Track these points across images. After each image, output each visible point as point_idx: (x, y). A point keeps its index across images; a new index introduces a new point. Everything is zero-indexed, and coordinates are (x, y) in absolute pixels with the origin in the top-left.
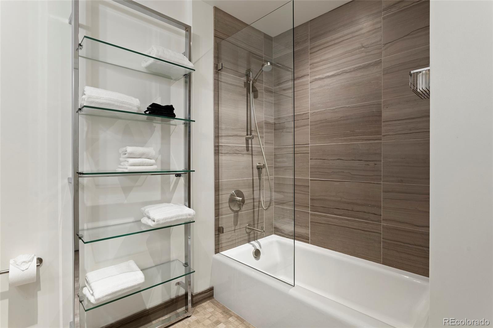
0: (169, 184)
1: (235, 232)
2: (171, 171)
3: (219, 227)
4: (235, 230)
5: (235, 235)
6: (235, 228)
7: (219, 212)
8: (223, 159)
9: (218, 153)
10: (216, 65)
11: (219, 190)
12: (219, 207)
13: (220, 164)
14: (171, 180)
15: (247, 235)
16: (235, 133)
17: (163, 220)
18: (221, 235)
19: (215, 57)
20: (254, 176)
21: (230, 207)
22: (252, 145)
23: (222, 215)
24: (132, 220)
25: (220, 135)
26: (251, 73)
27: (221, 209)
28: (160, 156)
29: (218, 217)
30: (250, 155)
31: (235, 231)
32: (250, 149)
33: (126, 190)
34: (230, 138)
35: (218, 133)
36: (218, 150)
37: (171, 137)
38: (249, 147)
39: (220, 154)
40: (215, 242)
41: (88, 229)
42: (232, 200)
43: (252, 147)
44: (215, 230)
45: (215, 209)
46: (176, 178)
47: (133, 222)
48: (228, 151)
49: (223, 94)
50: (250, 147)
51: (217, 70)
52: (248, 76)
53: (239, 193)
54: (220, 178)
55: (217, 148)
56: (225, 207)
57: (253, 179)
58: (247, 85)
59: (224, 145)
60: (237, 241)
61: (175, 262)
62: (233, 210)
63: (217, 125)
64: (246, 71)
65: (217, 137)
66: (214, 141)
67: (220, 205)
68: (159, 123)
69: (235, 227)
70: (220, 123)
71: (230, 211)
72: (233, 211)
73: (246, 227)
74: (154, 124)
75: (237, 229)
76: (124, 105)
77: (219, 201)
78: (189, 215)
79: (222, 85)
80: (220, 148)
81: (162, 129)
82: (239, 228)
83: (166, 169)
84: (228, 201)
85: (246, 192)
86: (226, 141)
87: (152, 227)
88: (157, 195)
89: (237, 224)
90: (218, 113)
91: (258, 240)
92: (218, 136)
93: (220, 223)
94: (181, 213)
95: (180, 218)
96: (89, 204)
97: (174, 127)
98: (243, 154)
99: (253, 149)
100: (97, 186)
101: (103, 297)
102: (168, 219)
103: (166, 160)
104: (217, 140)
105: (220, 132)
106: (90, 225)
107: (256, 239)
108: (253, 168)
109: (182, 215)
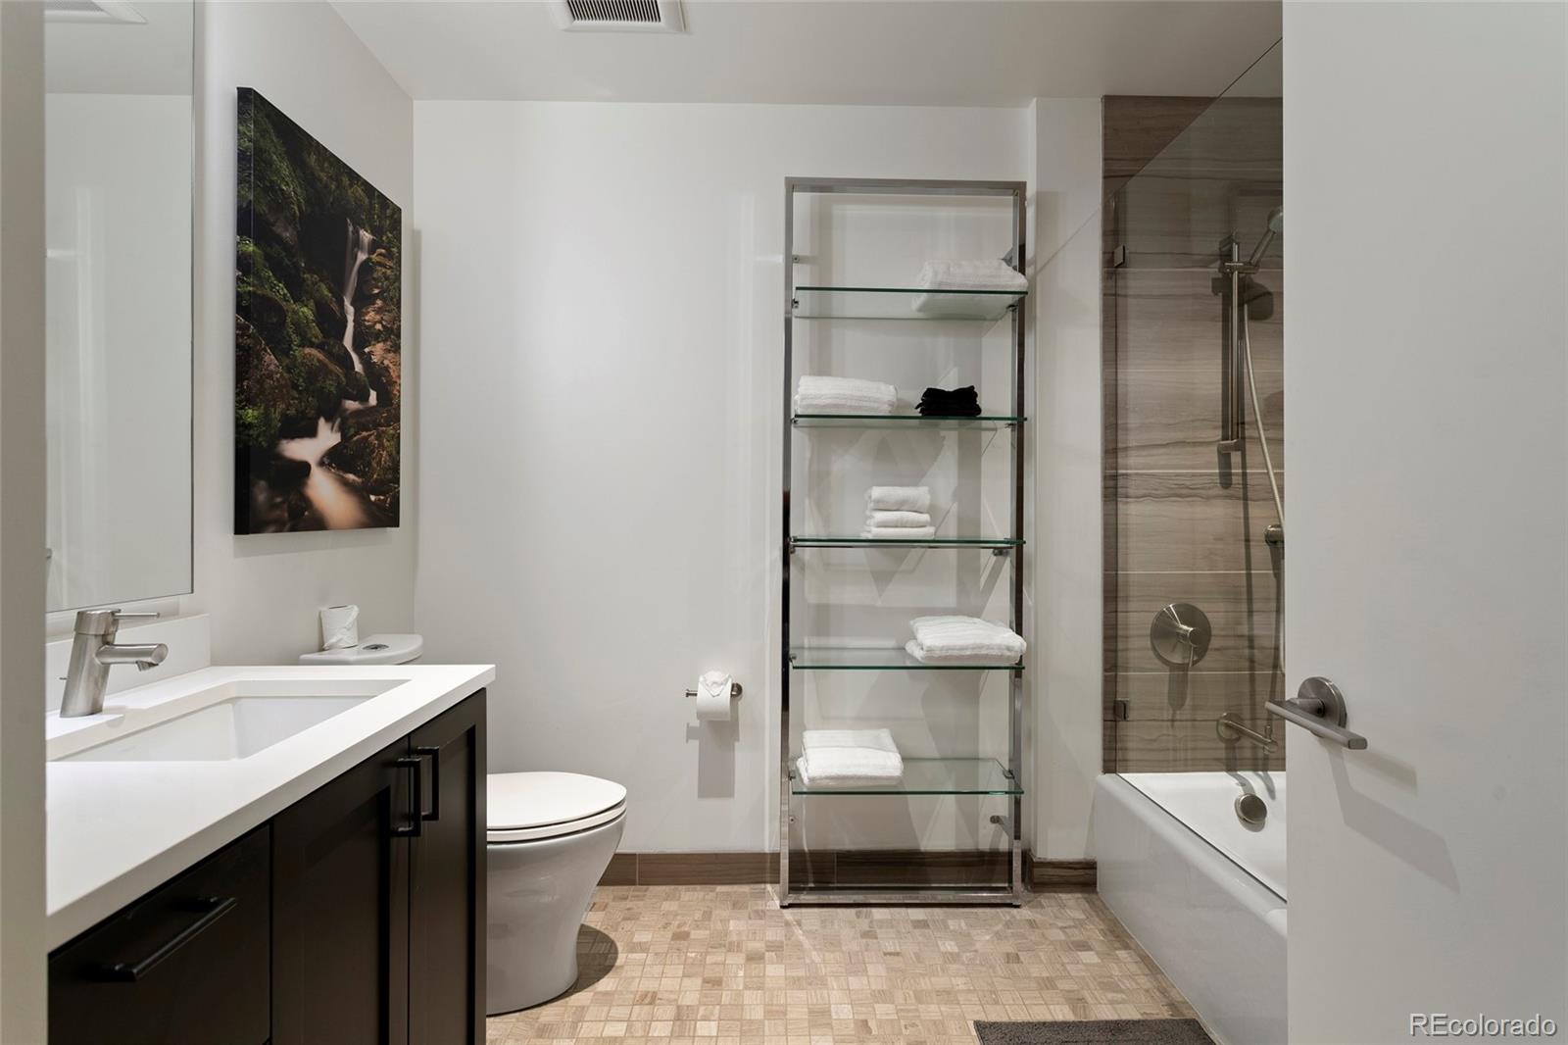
0: (976, 571)
1: (1173, 726)
2: (982, 539)
3: (1115, 702)
4: (1173, 721)
5: (1174, 736)
6: (1174, 714)
7: (1116, 658)
8: (1133, 512)
9: (1116, 495)
10: (1108, 256)
11: (1116, 597)
12: (1116, 646)
13: (1119, 526)
14: (983, 561)
15: (1223, 745)
16: (1179, 436)
17: (942, 649)
18: (1121, 724)
19: (1105, 234)
20: (1253, 567)
21: (1154, 649)
22: (1244, 467)
23: (1126, 669)
24: (891, 643)
25: (1120, 445)
26: (1235, 248)
27: (1123, 650)
28: (956, 505)
29: (1114, 673)
30: (1238, 499)
31: (1176, 723)
32: (1236, 480)
33: (881, 578)
34: (1155, 451)
35: (1116, 441)
36: (1116, 488)
37: (983, 459)
38: (1230, 474)
39: (1119, 499)
40: (1104, 741)
41: (810, 648)
42: (1163, 631)
43: (1244, 474)
44: (1105, 709)
45: (1106, 651)
46: (994, 558)
47: (893, 649)
48: (1147, 489)
49: (1134, 332)
50: (1237, 474)
51: (1114, 266)
52: (1227, 256)
53: (1189, 614)
54: (1120, 566)
55: (1112, 483)
56: (1138, 645)
57: (1249, 576)
58: (1222, 286)
59: (1137, 474)
60: (1181, 755)
61: (991, 763)
62: (1166, 662)
63: (1112, 419)
64: (1221, 243)
65: (1112, 450)
66: (1102, 464)
67: (1119, 639)
68: (954, 429)
69: (1174, 710)
70: (1120, 412)
71: (1157, 661)
72: (1167, 665)
73: (1218, 721)
74: (943, 433)
75: (1181, 721)
76: (865, 404)
77: (1116, 629)
78: (1009, 649)
79: (1132, 306)
80: (1121, 482)
81: (961, 443)
82: (1189, 717)
83: (969, 535)
84: (1149, 632)
85: (1217, 614)
86: (1141, 460)
87: (918, 660)
88: (949, 597)
89: (1183, 705)
90: (1116, 385)
91: (1269, 773)
92: (1116, 449)
93: (1120, 689)
94: (986, 642)
95: (984, 652)
96: (812, 598)
97: (990, 434)
98: (1209, 498)
99: (1249, 482)
100: (827, 565)
101: (821, 779)
102: (953, 649)
103: (970, 514)
104: (1114, 460)
105: (1120, 437)
106: (815, 642)
107: (1260, 767)
108: (1247, 540)
109: (989, 647)
